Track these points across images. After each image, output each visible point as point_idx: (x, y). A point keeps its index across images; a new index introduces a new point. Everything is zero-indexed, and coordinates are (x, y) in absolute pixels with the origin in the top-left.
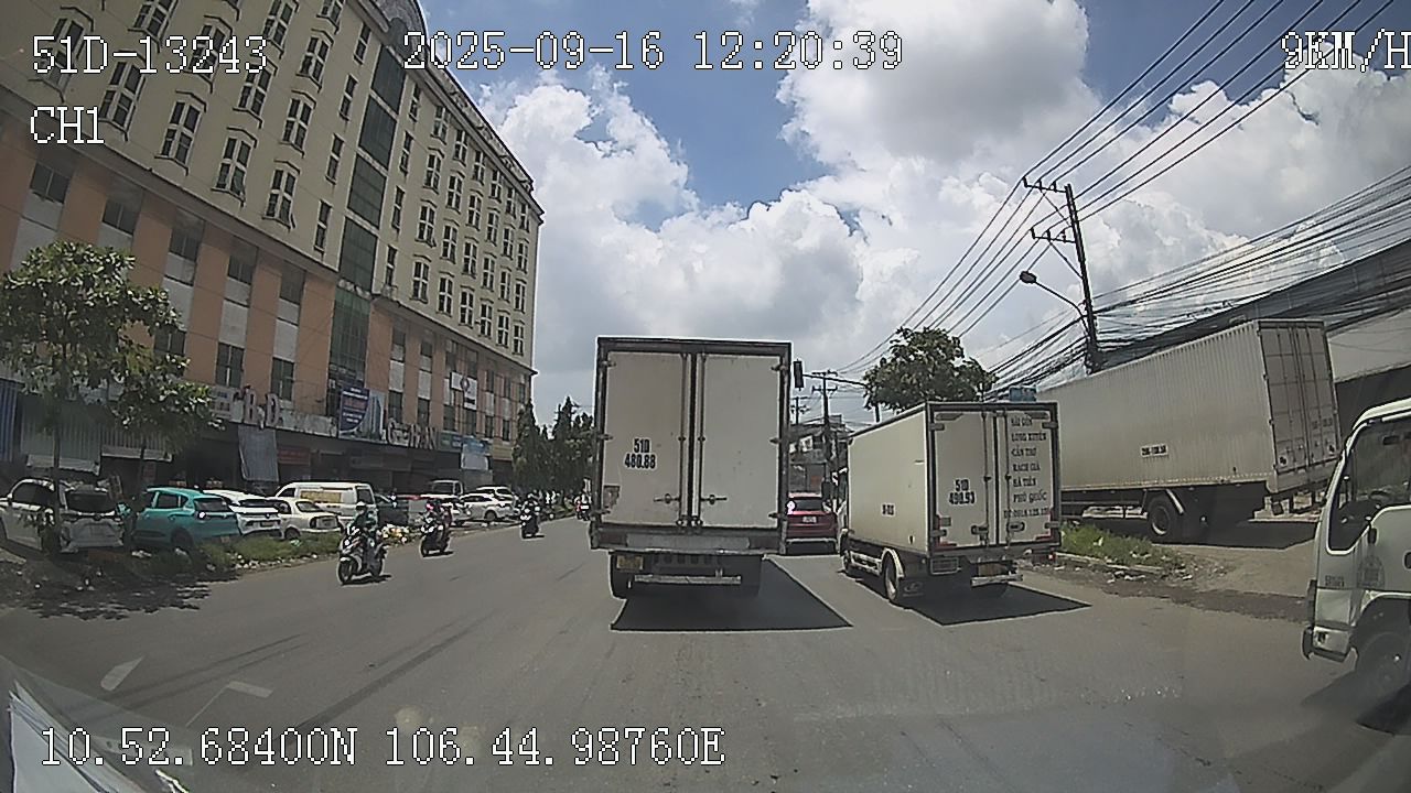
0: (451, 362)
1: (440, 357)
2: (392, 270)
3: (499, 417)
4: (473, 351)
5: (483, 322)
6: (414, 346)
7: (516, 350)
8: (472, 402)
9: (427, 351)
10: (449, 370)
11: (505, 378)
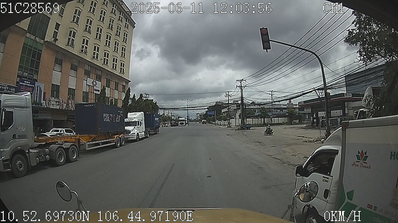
0: (88, 74)
1: (81, 71)
2: (57, 32)
4: (99, 70)
5: (105, 59)
6: (67, 65)
7: (121, 72)
8: (99, 91)
9: (74, 68)
10: (86, 77)
11: (115, 82)
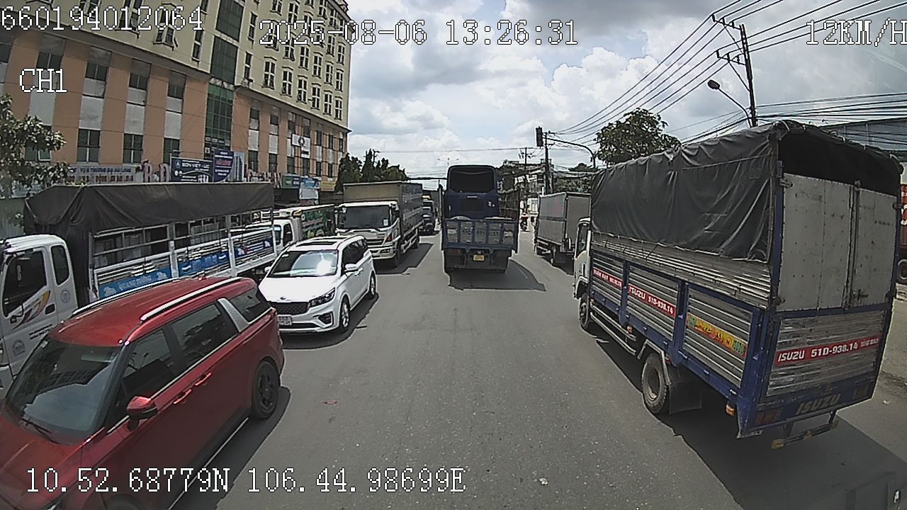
0: (292, 128)
1: (284, 125)
2: (249, 68)
3: (326, 162)
4: (307, 119)
5: (314, 99)
6: (265, 119)
7: (337, 116)
8: (307, 153)
9: (274, 122)
10: (291, 132)
11: (329, 135)
